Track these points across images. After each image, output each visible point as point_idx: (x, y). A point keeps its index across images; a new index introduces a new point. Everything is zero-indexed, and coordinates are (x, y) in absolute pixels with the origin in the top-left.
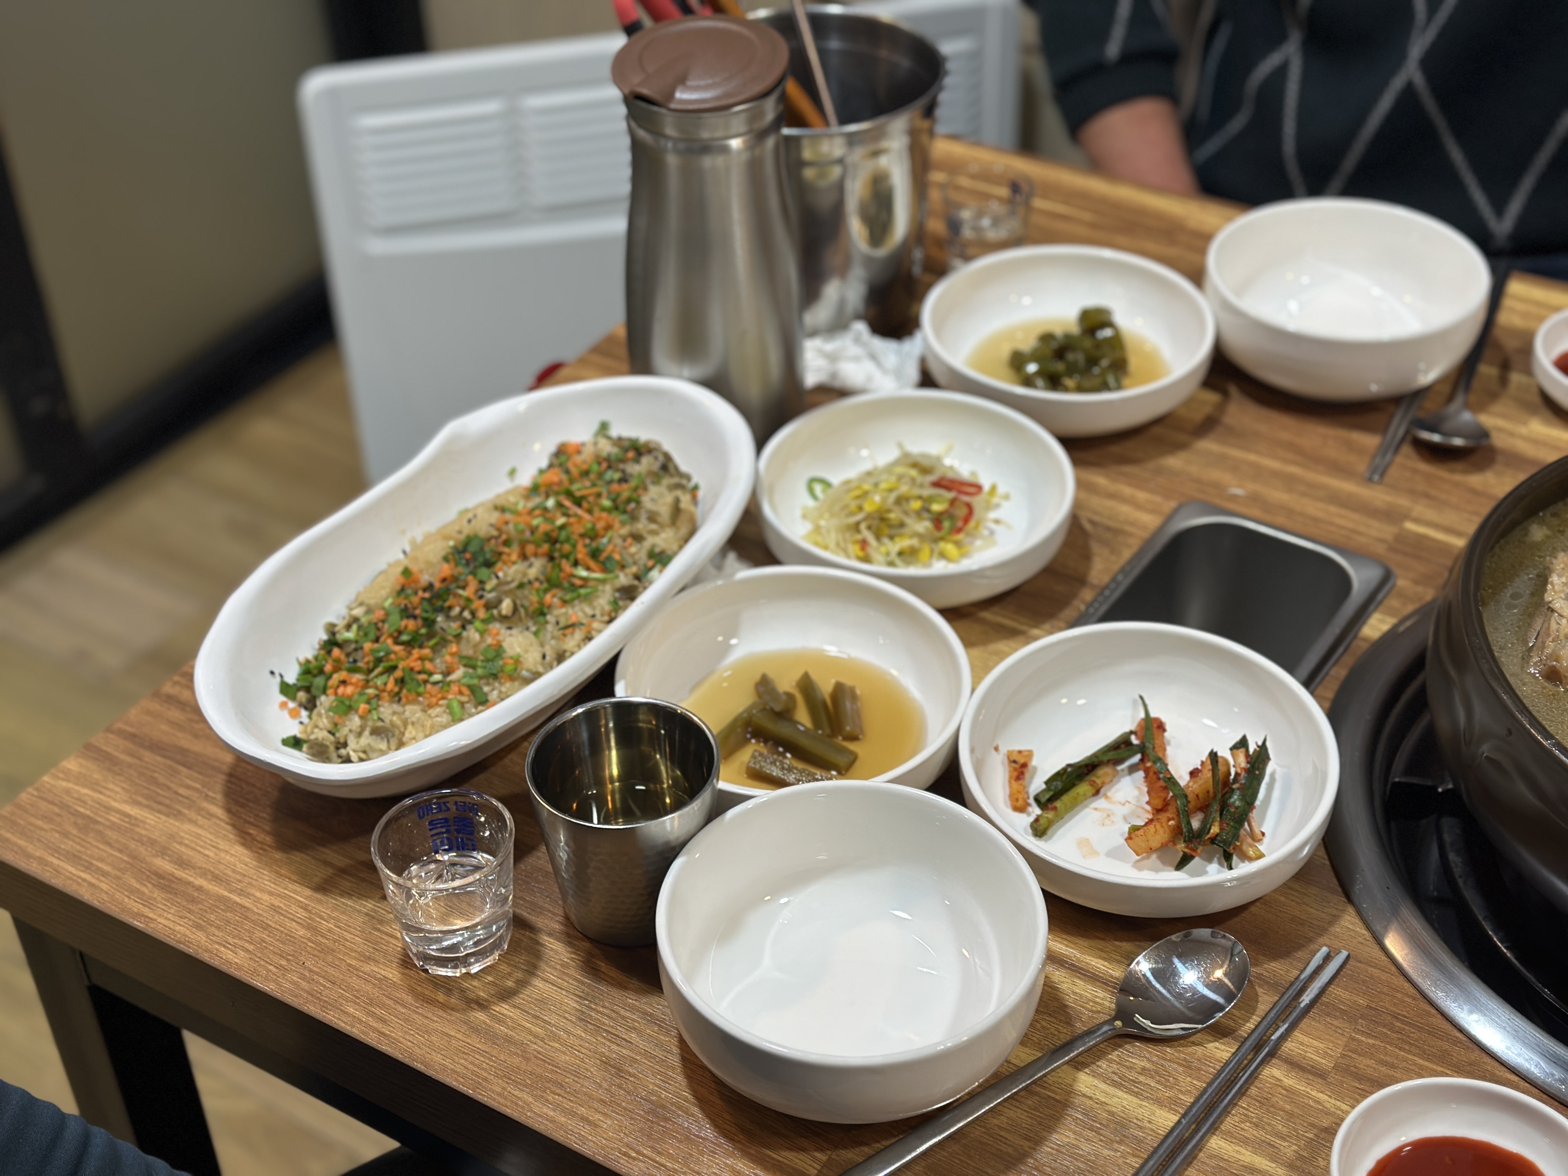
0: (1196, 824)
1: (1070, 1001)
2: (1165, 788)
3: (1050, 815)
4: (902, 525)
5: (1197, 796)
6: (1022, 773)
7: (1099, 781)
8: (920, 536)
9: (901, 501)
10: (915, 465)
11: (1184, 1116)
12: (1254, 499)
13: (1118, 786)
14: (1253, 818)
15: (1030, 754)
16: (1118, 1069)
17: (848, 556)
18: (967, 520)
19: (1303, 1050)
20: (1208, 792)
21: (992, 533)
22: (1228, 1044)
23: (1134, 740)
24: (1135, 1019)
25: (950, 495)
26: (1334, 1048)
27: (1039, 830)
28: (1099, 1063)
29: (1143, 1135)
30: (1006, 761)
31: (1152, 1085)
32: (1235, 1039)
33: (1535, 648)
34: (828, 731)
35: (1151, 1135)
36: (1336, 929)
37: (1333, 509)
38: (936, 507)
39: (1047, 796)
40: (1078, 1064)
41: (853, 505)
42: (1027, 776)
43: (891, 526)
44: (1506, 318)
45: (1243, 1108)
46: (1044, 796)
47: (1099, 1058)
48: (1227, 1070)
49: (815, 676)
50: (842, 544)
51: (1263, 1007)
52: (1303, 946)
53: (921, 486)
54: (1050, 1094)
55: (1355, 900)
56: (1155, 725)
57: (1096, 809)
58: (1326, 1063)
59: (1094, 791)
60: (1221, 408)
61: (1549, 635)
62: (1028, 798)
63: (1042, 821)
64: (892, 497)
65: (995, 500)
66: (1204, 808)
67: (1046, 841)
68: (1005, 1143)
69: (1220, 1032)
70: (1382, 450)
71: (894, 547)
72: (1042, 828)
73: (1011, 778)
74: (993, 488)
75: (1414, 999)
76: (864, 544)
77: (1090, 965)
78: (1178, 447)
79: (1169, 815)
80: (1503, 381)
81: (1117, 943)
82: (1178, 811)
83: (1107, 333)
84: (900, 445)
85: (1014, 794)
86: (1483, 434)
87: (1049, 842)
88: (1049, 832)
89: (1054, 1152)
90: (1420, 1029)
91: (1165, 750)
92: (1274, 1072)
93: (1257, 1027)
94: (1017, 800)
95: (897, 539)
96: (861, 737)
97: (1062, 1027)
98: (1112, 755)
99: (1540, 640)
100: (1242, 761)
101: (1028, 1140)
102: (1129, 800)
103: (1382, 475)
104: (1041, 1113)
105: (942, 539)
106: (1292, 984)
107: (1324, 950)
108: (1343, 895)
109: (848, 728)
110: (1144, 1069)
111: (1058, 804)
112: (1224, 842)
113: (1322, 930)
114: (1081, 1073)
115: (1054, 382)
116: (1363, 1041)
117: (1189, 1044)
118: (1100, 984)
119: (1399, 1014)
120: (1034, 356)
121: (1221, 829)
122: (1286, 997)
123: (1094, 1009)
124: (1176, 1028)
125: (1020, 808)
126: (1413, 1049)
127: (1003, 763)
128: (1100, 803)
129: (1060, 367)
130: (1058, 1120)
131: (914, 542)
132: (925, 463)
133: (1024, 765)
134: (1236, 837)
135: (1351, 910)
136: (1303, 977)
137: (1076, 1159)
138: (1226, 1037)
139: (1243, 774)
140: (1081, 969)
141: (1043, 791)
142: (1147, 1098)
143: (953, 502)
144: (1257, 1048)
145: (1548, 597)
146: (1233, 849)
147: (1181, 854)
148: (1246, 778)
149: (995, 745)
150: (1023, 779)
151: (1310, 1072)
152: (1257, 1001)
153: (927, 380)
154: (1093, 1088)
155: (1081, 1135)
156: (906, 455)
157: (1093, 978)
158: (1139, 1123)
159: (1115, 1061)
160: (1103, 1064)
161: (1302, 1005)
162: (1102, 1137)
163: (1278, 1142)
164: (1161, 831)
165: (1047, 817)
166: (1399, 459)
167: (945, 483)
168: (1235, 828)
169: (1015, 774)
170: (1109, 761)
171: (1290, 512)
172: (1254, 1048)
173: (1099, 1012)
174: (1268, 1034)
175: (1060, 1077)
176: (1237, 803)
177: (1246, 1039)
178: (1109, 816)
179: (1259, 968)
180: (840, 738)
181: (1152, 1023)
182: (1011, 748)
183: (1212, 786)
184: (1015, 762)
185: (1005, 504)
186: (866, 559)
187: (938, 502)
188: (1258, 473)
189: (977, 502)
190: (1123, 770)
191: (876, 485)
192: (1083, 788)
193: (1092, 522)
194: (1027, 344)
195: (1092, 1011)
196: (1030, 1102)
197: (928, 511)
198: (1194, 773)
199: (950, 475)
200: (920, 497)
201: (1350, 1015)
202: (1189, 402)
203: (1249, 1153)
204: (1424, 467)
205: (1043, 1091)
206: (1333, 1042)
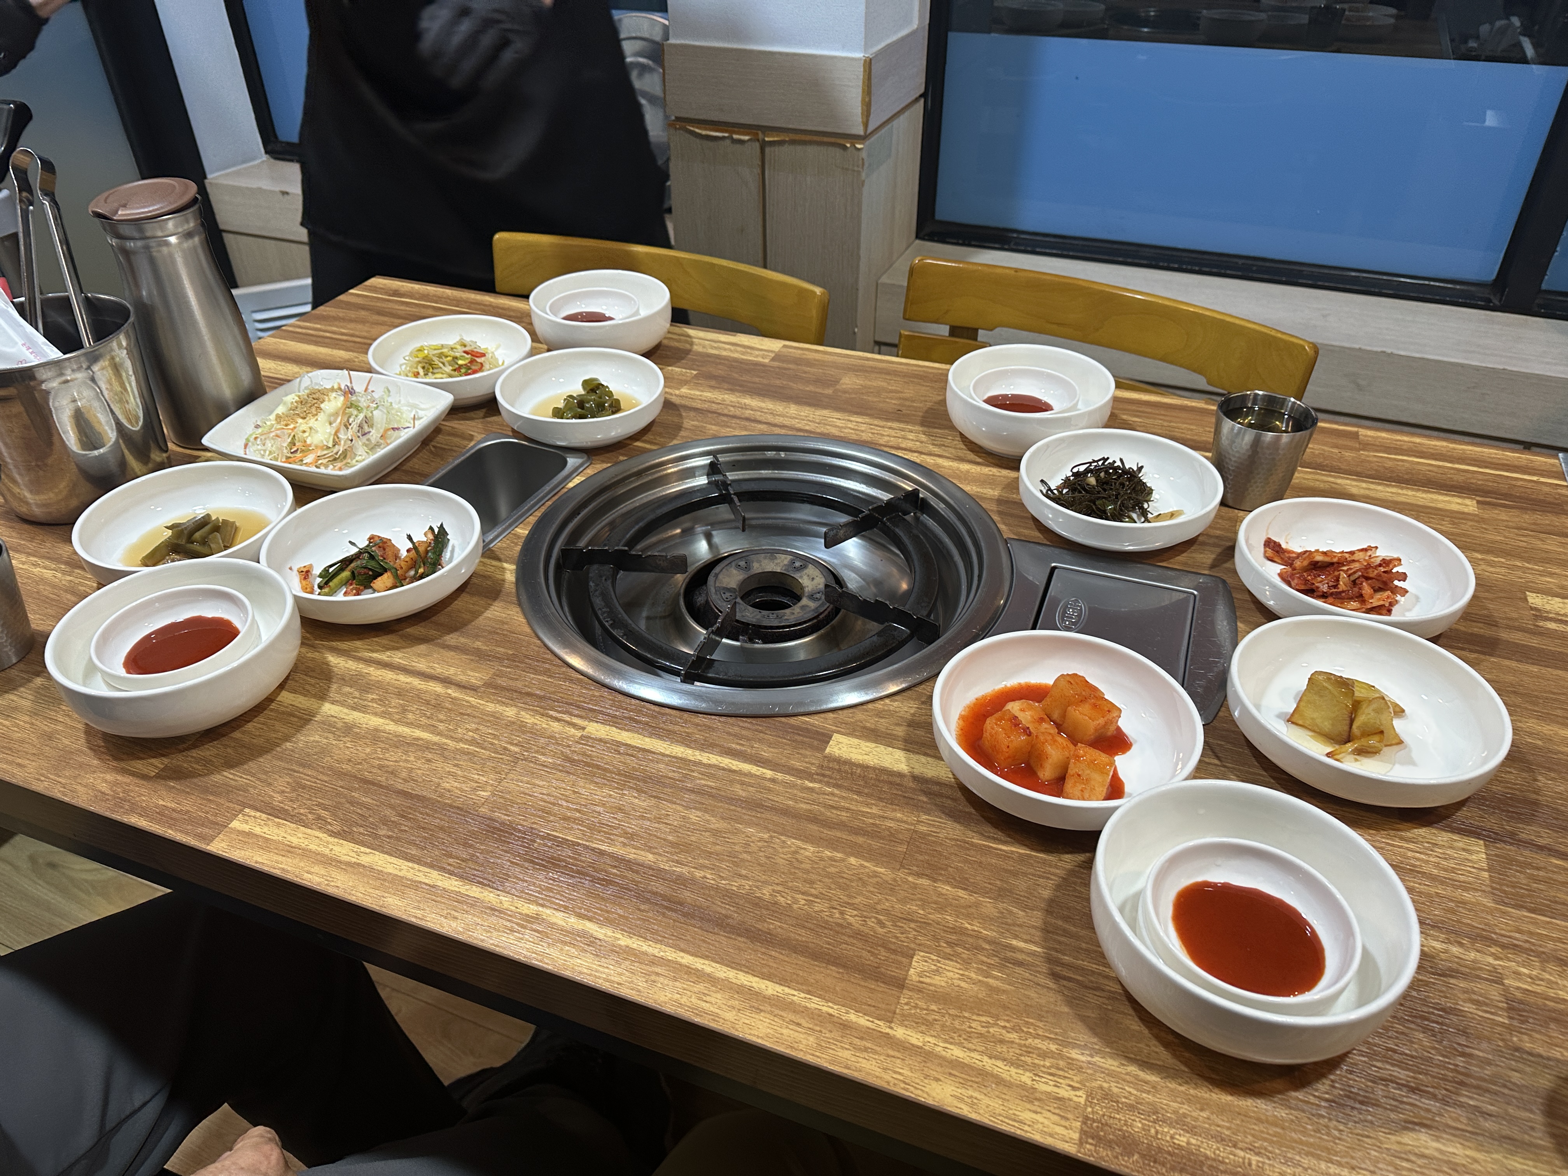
3: (327, 590)
14: (442, 562)
15: (310, 565)
20: (416, 558)
30: (298, 573)
39: (324, 582)
42: (310, 576)
62: (313, 586)
66: (414, 565)
73: (301, 580)
85: (304, 587)
91: (390, 546)
94: (306, 589)
100: (431, 536)
110: (373, 699)
111: (331, 584)
121: (424, 571)
125: (309, 592)
133: (308, 572)
139: (433, 545)
141: (322, 580)
148: (436, 547)
149: (289, 568)
150: (308, 578)
169: (304, 577)
176: (432, 557)
182: (299, 567)
184: (302, 572)
192: (345, 572)
198: (409, 551)
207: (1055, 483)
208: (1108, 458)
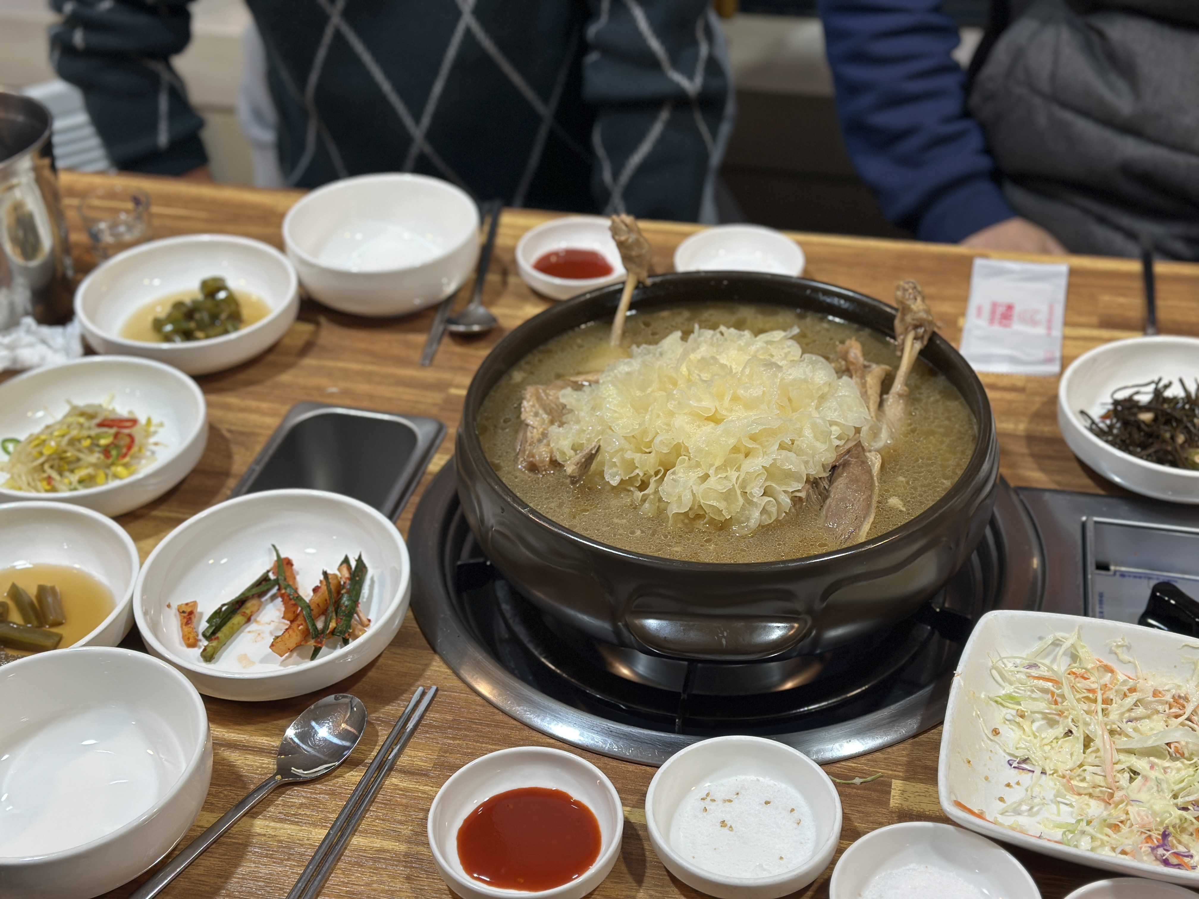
0: (320, 625)
1: (244, 772)
2: (295, 605)
3: (214, 643)
4: (78, 460)
5: (318, 605)
6: (190, 619)
7: (248, 612)
8: (95, 466)
9: (72, 442)
10: (82, 414)
11: (331, 828)
12: (345, 393)
13: (264, 612)
14: (360, 611)
15: (195, 604)
16: (283, 809)
17: (38, 491)
18: (130, 447)
19: (412, 760)
20: (326, 600)
21: (153, 453)
22: (360, 770)
23: (272, 576)
24: (292, 771)
25: (113, 431)
26: (432, 754)
27: (208, 657)
28: (269, 809)
29: (304, 850)
30: (178, 613)
31: (308, 814)
32: (365, 766)
33: (520, 453)
34: (36, 623)
35: (309, 848)
36: (428, 673)
37: (400, 390)
38: (103, 442)
39: (211, 631)
40: (252, 814)
41: (35, 452)
42: (195, 620)
43: (69, 463)
44: (502, 240)
45: (373, 811)
46: (208, 632)
47: (269, 806)
48: (360, 789)
49: (21, 585)
50: (32, 484)
51: (381, 740)
52: (407, 690)
53: (90, 428)
54: (234, 841)
55: (438, 649)
56: (285, 563)
57: (249, 632)
58: (428, 765)
59: (246, 620)
60: (315, 334)
61: (527, 442)
62: (198, 635)
63: (209, 649)
64: (65, 440)
65: (152, 429)
66: (324, 612)
67: (215, 663)
68: (203, 885)
69: (352, 763)
70: (429, 343)
71: (74, 478)
72: (209, 654)
73: (182, 624)
74: (149, 421)
75: (483, 706)
76: (49, 479)
77: (257, 742)
78: (286, 367)
79: (298, 622)
80: (504, 283)
81: (275, 722)
82: (305, 618)
83: (222, 295)
84: (68, 402)
85: (186, 635)
86: (494, 319)
87: (218, 663)
88: (216, 656)
89: (240, 880)
90: (488, 725)
91: (295, 578)
92: (394, 780)
93: (378, 753)
94: (189, 639)
95: (76, 471)
96: (64, 621)
97: (239, 791)
98: (255, 591)
99: (523, 446)
100: (346, 574)
101: (220, 878)
102: (273, 620)
103: (431, 360)
104: (228, 856)
105: (113, 464)
106: (400, 717)
107: (421, 689)
108: (431, 649)
109: (51, 618)
110: (301, 804)
111: (219, 635)
112: (341, 632)
113: (418, 676)
114: (256, 820)
115: (188, 336)
116: (452, 744)
117: (332, 778)
118: (265, 754)
119: (474, 719)
120: (170, 319)
121: (337, 624)
122: (396, 728)
123: (262, 772)
124: (321, 769)
125: (192, 644)
126: (485, 740)
127: (175, 615)
128: (252, 627)
129: (192, 325)
130: (241, 857)
131: (90, 471)
132: (90, 411)
133: (191, 613)
134: (349, 626)
135: (437, 658)
136: (407, 711)
137: (257, 881)
138: (358, 766)
139: (348, 582)
140: (251, 747)
141: (208, 628)
142: (305, 823)
143: (116, 436)
144: (380, 767)
145: (523, 417)
146: (349, 635)
147: (313, 648)
148: (351, 585)
149: (167, 604)
150: (191, 623)
151: (418, 774)
152: (378, 736)
153: (89, 351)
154: (265, 828)
155: (259, 863)
156: (74, 408)
157: (260, 751)
158: (301, 842)
159: (280, 804)
160: (272, 809)
161: (408, 730)
162: (274, 860)
163: (399, 827)
164: (294, 635)
165: (212, 646)
166: (442, 348)
167: (106, 423)
168: (347, 620)
169: (185, 620)
170: (253, 595)
171: (371, 397)
172: (378, 768)
173: (266, 774)
174: (386, 756)
175: (241, 827)
176: (346, 603)
177: (371, 764)
178: (259, 634)
179: (377, 713)
180: (47, 626)
181: (304, 770)
182: (180, 603)
183: (327, 596)
184: (184, 612)
185: (161, 430)
186: (54, 490)
187: (103, 438)
188: (346, 374)
189: (136, 431)
190: (266, 600)
191: (51, 434)
192: (237, 619)
193: (230, 431)
194: (162, 312)
195: (261, 774)
196: (221, 851)
197: (98, 445)
198: (316, 590)
199: (112, 416)
200: (89, 437)
201: (441, 728)
202: (289, 333)
203: (380, 841)
204: (458, 349)
205: (229, 840)
206: (431, 750)
207: (1097, 412)
208: (1160, 380)
